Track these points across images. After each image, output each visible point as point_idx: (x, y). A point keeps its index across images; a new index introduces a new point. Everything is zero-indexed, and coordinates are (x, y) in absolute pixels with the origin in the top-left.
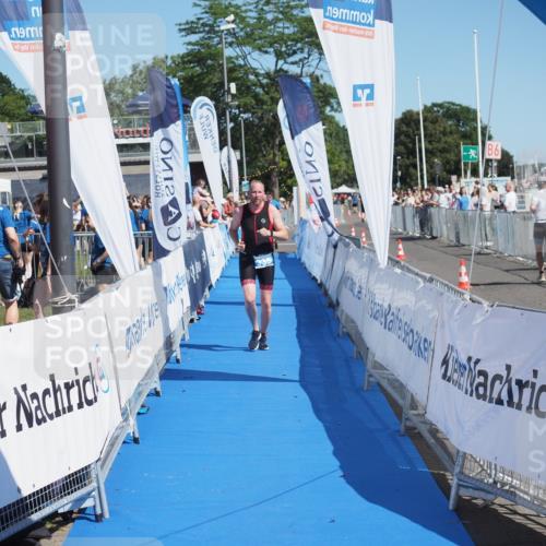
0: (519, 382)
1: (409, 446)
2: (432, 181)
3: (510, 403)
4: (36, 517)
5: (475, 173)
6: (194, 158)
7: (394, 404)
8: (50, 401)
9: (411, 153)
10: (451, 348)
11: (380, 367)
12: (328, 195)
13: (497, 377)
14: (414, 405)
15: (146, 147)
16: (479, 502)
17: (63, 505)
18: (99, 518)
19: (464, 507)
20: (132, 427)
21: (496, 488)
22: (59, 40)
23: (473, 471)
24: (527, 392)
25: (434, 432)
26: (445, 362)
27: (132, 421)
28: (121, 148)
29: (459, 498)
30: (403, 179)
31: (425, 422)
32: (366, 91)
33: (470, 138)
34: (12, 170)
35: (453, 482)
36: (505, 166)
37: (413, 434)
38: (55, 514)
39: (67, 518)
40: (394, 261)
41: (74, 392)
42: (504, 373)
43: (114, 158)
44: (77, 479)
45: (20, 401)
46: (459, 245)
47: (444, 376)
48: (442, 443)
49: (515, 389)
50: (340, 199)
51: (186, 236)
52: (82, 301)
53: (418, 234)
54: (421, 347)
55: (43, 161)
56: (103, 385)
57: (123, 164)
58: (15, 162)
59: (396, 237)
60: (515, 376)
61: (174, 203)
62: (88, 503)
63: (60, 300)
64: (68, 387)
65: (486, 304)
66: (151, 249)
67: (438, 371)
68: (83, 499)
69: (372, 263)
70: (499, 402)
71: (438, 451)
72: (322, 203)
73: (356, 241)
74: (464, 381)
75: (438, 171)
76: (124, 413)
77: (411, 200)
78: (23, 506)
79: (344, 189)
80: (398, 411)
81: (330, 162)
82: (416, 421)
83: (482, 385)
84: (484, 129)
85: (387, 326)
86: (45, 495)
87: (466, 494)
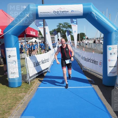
0: (89, 59)
1: (78, 65)
2: (81, 40)
3: (88, 61)
4: (43, 72)
5: (85, 39)
6: (58, 38)
7: (77, 61)
8: (45, 61)
9: (79, 38)
10: (82, 56)
11: (76, 58)
12: (71, 41)
13: (87, 59)
14: (79, 61)
15: (54, 37)
16: (85, 71)
17: (46, 71)
18: (49, 72)
19: (84, 71)
20: (52, 64)
21: (86, 69)
22: (45, 27)
23: (84, 68)
24: (90, 60)
25: (81, 64)
26: (82, 57)
27: (52, 63)
28: (51, 37)
29: (83, 70)
30: (78, 40)
31: (80, 63)
32: (75, 32)
33: (84, 36)
34: (41, 40)
35: (83, 69)
36: (88, 39)
37: (79, 64)
38: (45, 72)
39: (46, 72)
40: (77, 48)
41: (47, 60)
42: (87, 58)
43: (51, 38)
44: (47, 69)
45: (42, 61)
46: (83, 46)
47: (82, 59)
48: (82, 65)
49: (89, 60)
50: (72, 42)
51: (57, 46)
52: (47, 52)
53: (79, 45)
54: (80, 56)
55: (44, 39)
56: (50, 60)
57: (51, 39)
58: (41, 39)
59: (77, 46)
60: (88, 59)
61: (56, 42)
62: (48, 71)
63: (46, 52)
64: (46, 60)
65: (86, 52)
66: (54, 47)
67: (81, 58)
68: (48, 70)
69: (75, 48)
70: (87, 61)
71: (81, 66)
72: (70, 42)
73: (73, 46)
74: (84, 59)
75: (81, 39)
76: (52, 62)
77: (79, 42)
78: (42, 71)
79: (72, 41)
80: (77, 62)
81: (71, 39)
82: (79, 63)
83: (85, 60)
84: (86, 35)
85: (76, 54)
86: (44, 70)
87: (84, 70)
